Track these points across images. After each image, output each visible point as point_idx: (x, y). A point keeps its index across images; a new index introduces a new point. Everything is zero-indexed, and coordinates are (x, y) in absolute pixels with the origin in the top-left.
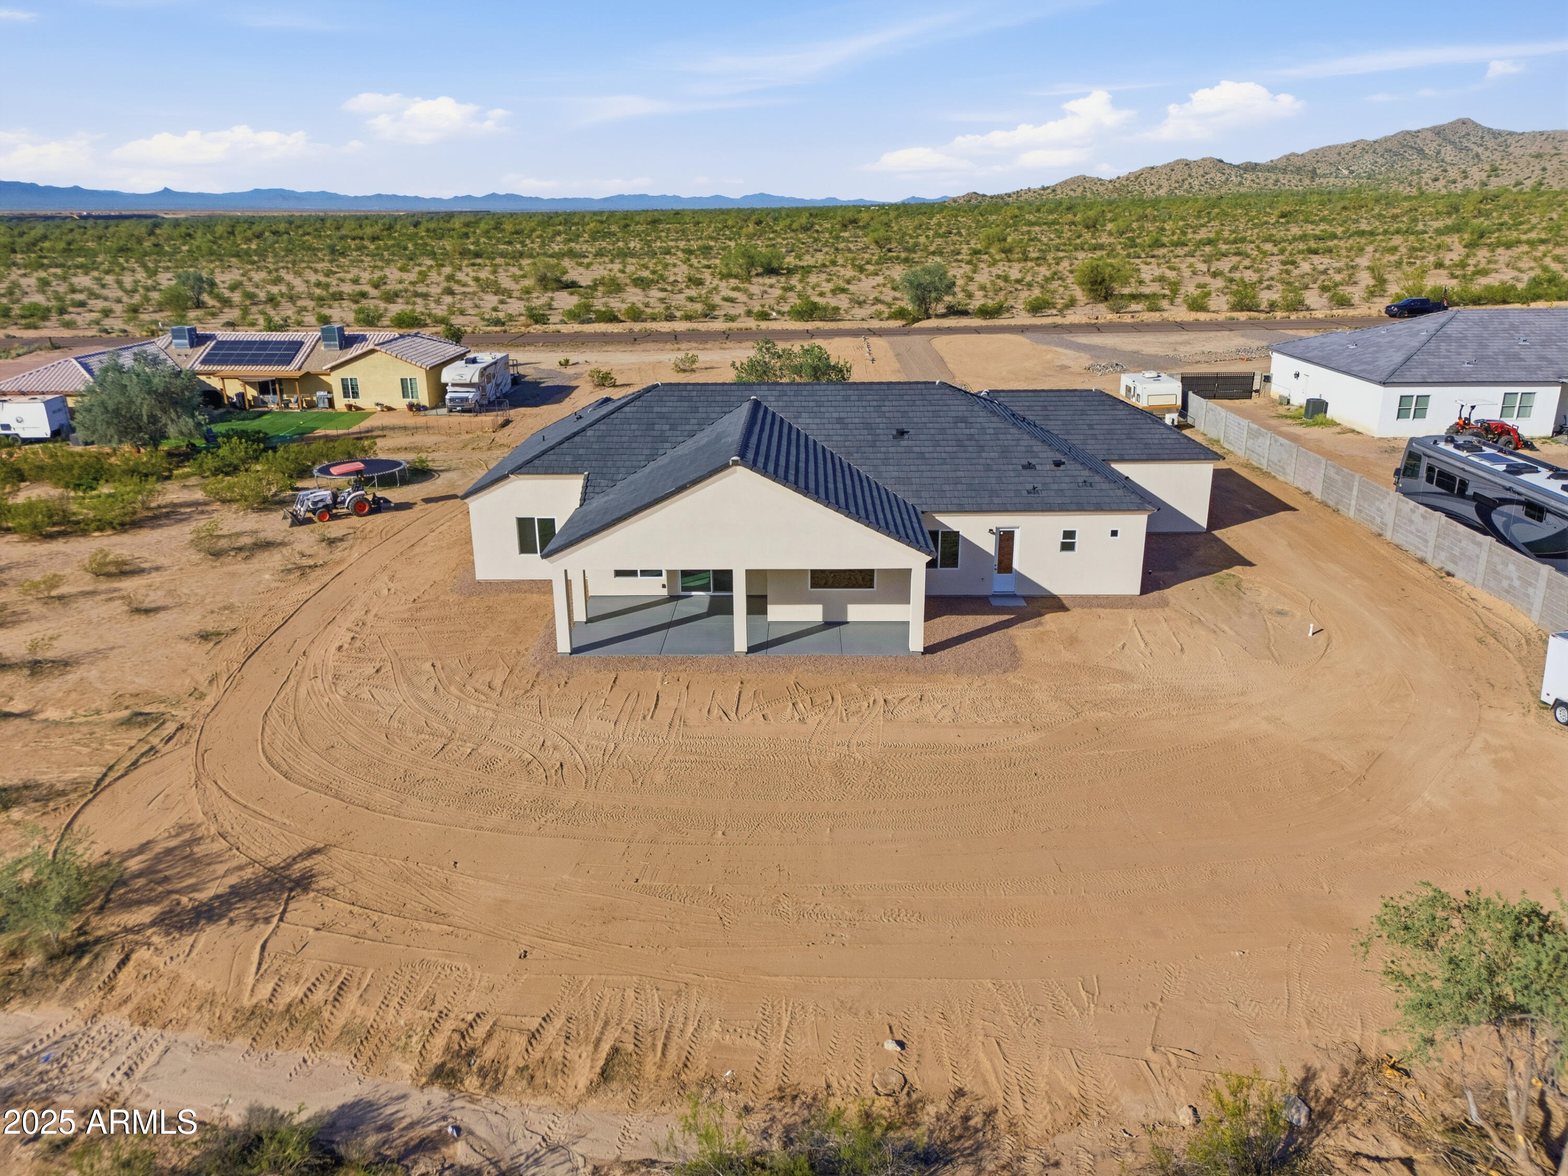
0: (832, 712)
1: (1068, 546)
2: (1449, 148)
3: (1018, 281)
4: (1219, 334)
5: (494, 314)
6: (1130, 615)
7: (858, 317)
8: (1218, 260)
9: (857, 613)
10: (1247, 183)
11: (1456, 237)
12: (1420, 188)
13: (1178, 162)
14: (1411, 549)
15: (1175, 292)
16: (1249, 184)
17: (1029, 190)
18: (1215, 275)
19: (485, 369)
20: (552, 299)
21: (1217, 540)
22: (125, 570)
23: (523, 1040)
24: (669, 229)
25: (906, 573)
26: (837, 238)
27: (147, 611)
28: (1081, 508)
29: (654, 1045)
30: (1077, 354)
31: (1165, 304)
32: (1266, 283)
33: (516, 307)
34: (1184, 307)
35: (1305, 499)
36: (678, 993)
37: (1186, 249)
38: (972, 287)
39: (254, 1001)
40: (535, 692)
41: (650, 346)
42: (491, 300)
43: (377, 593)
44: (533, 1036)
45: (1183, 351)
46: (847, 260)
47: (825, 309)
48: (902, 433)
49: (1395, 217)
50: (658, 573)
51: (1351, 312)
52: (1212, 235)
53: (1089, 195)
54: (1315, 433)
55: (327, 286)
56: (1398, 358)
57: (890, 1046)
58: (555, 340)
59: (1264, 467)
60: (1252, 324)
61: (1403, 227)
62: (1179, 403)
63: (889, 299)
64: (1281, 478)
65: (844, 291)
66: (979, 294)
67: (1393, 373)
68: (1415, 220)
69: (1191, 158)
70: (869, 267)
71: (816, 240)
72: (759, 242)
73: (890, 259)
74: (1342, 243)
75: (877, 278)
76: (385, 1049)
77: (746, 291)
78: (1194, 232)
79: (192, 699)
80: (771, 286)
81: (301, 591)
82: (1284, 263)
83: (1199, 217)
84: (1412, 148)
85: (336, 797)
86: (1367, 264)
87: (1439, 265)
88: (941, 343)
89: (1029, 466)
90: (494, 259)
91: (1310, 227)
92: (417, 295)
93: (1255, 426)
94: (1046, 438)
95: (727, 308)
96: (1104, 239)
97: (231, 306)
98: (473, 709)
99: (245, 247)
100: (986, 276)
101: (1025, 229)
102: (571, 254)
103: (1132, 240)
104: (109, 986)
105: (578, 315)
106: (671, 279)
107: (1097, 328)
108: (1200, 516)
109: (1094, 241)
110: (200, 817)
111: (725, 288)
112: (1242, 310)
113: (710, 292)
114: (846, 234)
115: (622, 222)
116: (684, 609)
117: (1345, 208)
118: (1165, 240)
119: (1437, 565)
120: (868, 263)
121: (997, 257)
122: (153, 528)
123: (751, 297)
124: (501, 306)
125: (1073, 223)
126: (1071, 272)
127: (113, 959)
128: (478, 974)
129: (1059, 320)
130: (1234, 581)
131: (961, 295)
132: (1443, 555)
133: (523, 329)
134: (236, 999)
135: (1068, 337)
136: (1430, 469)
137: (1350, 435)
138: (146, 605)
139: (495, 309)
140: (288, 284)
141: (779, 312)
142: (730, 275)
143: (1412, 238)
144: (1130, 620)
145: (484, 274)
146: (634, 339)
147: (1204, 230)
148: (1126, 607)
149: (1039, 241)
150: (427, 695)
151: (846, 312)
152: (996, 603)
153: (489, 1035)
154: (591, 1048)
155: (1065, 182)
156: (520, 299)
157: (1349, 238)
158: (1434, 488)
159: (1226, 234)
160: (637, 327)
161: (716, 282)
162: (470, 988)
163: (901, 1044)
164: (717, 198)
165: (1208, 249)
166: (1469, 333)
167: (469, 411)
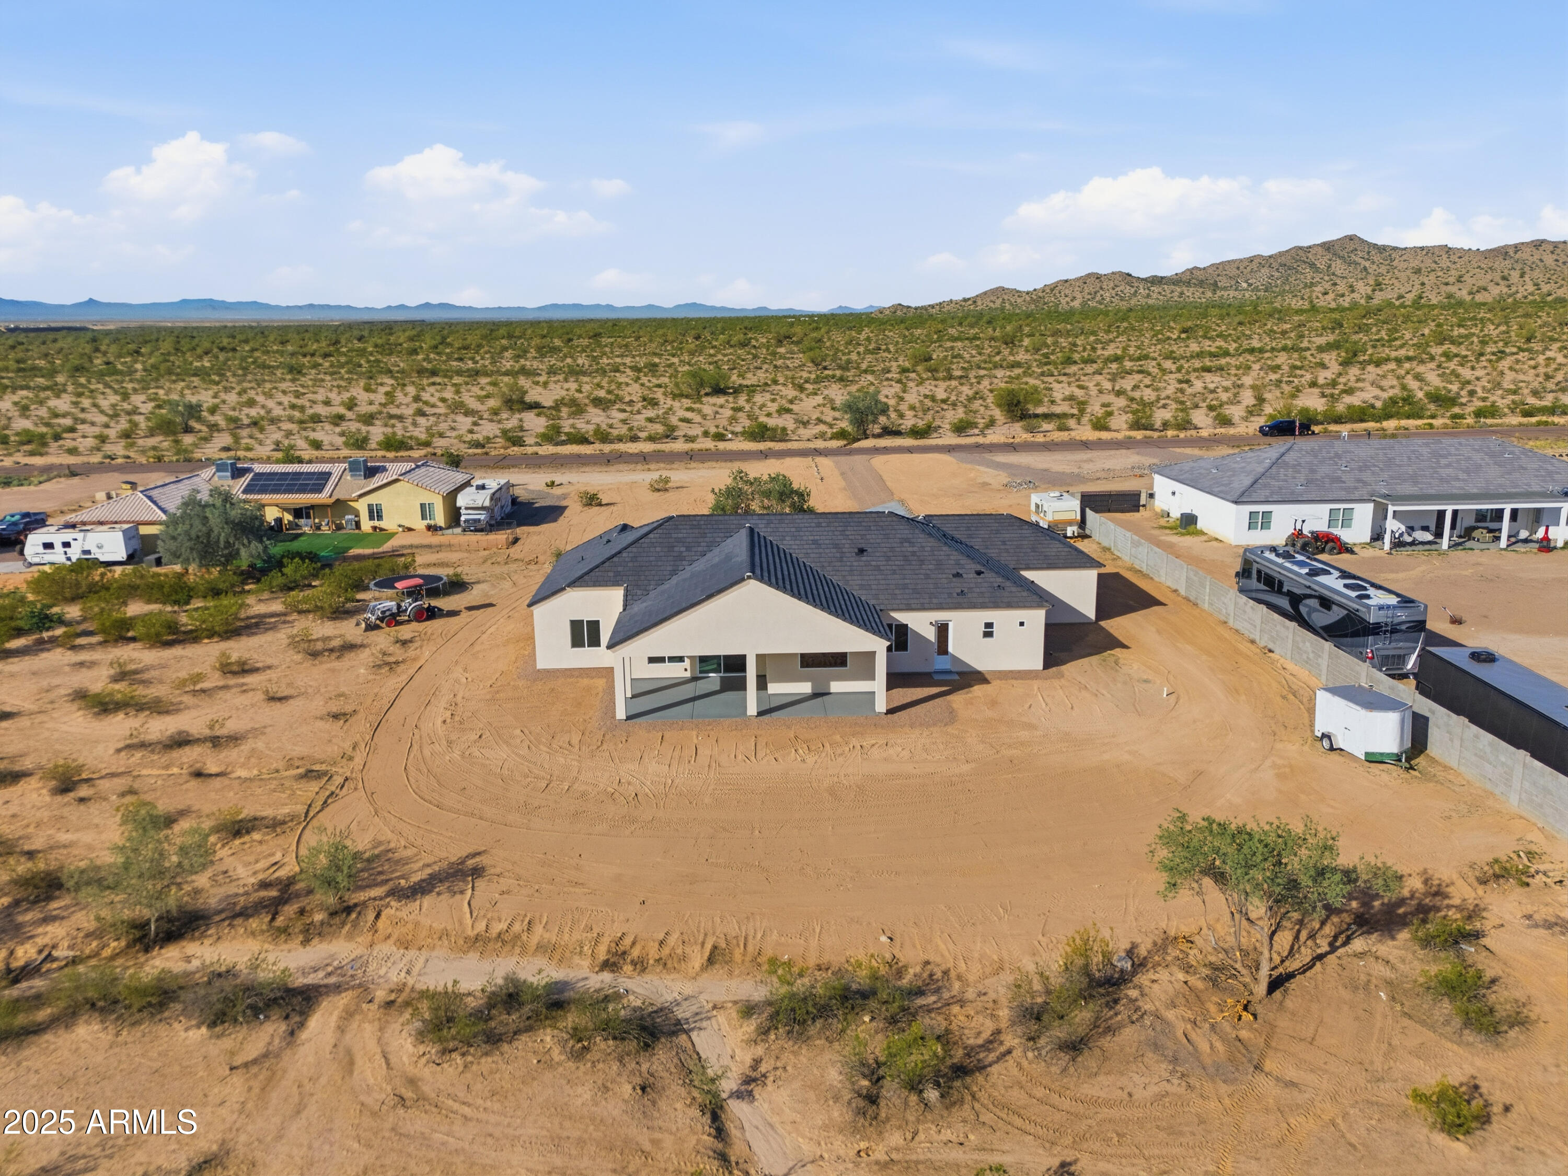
0: (824, 755)
1: (988, 634)
2: (1339, 262)
3: (944, 401)
4: (1118, 452)
5: (470, 436)
6: (1036, 684)
7: (805, 437)
8: (1123, 378)
9: (837, 687)
10: (1155, 296)
11: (1334, 354)
12: (1311, 302)
13: (1089, 275)
14: (1246, 633)
15: (1082, 411)
16: (1156, 297)
17: (951, 301)
18: (1119, 393)
19: (494, 494)
20: (521, 420)
21: (1102, 629)
22: (244, 669)
23: (657, 945)
24: (612, 344)
25: (873, 654)
26: (774, 354)
27: (280, 699)
28: (996, 604)
29: (738, 945)
30: (996, 472)
31: (1072, 423)
32: (1163, 402)
33: (488, 429)
34: (1089, 427)
35: (1173, 596)
36: (748, 918)
37: (1095, 366)
38: (903, 407)
39: (475, 932)
40: (605, 747)
41: (622, 467)
42: (464, 422)
43: (457, 681)
44: (661, 943)
45: (1087, 468)
46: (787, 378)
47: (774, 430)
48: (861, 551)
49: (1284, 333)
50: (681, 659)
51: (1231, 431)
52: (1119, 352)
53: (1007, 306)
54: (1186, 542)
55: (302, 409)
56: (1247, 481)
57: (884, 939)
58: (535, 462)
59: (1144, 569)
60: (1147, 442)
61: (1289, 343)
62: (1079, 517)
63: (829, 419)
64: (1156, 579)
65: (788, 411)
66: (909, 414)
67: (1243, 494)
68: (1301, 336)
69: (1103, 271)
70: (807, 386)
71: (755, 357)
72: (701, 359)
73: (827, 377)
74: (1233, 361)
75: (816, 397)
76: (568, 954)
77: (699, 411)
78: (1103, 349)
79: (344, 760)
80: (722, 407)
81: (394, 682)
82: (1180, 382)
83: (1108, 332)
84: (1305, 262)
85: (481, 818)
86: (1251, 383)
87: (1313, 384)
88: (879, 461)
89: (958, 575)
90: (451, 378)
91: (1208, 343)
92: (391, 417)
93: (1136, 538)
94: (968, 551)
95: (684, 429)
96: (1021, 356)
97: (219, 431)
98: (562, 760)
99: (198, 364)
100: (914, 395)
101: (949, 344)
102: (524, 371)
103: (1046, 356)
104: (374, 929)
105: (552, 436)
106: (627, 399)
107: (1012, 447)
108: (1089, 610)
109: (1012, 358)
110: (390, 835)
111: (680, 408)
112: (1139, 429)
113: (666, 413)
114: (782, 350)
115: (566, 337)
116: (702, 687)
117: (1240, 323)
118: (1076, 357)
119: (1262, 644)
120: (807, 381)
121: (925, 376)
122: (248, 636)
123: (704, 417)
124: (475, 428)
125: (992, 339)
126: (991, 391)
127: (371, 916)
128: (616, 914)
129: (980, 440)
130: (1113, 659)
131: (893, 415)
132: (1266, 637)
133: (502, 451)
134: (463, 932)
135: (988, 456)
136: (1259, 572)
137: (1214, 543)
138: (279, 695)
139: (471, 432)
140: (263, 407)
141: (732, 433)
142: (682, 395)
143: (1296, 355)
144: (1036, 688)
145: (449, 394)
146: (609, 460)
147: (1112, 345)
148: (1032, 679)
149: (962, 358)
150: (524, 752)
151: (793, 432)
152: (936, 677)
153: (634, 943)
154: (699, 947)
155: (985, 293)
156: (491, 421)
157: (1240, 355)
158: (1262, 586)
159: (1132, 350)
160: (607, 448)
161: (669, 402)
162: (613, 921)
163: (891, 939)
164: (650, 307)
165: (1114, 366)
166: (1302, 461)
167: (481, 530)
